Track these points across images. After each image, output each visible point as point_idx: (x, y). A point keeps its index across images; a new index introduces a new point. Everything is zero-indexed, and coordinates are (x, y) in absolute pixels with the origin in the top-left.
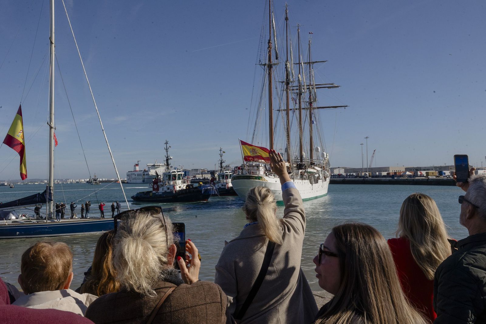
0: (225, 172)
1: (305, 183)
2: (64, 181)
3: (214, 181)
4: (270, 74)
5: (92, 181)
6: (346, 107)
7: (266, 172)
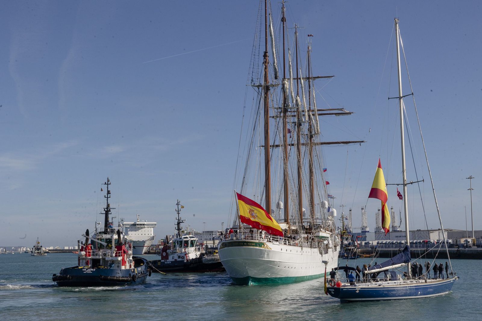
0: (183, 237)
1: (314, 252)
2: (14, 250)
3: (168, 251)
4: (266, 98)
5: (34, 250)
6: (362, 144)
7: (270, 237)
